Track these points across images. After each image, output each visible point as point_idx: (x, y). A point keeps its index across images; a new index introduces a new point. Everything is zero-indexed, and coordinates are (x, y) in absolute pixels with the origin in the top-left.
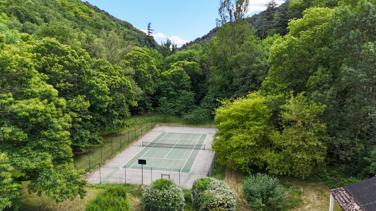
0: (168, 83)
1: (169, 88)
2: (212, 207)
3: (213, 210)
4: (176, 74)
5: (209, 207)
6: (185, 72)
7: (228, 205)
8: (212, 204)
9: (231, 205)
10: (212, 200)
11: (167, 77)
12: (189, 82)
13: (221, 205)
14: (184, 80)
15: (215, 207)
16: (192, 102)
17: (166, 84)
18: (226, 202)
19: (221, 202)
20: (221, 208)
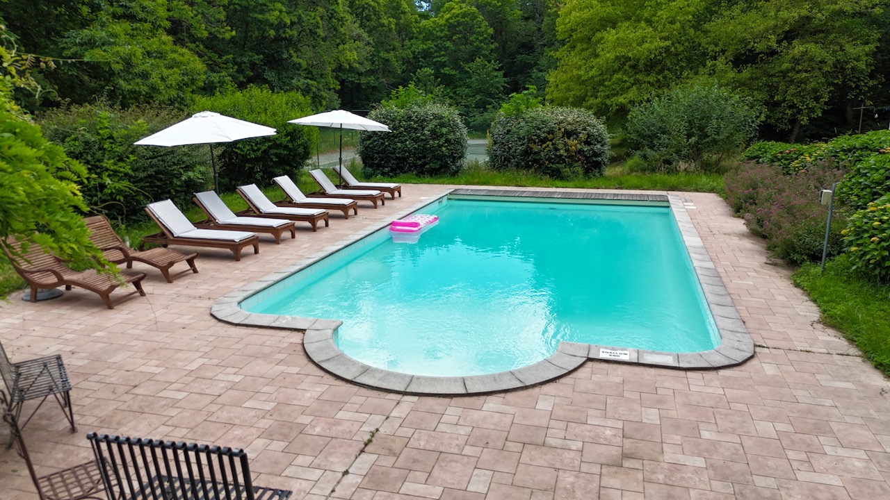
0: (436, 46)
1: (439, 59)
2: (543, 141)
3: (547, 149)
4: (458, 21)
5: (535, 143)
6: (481, 16)
7: (589, 136)
8: (544, 132)
9: (599, 139)
10: (543, 122)
11: (435, 32)
12: (492, 43)
13: (568, 134)
14: (477, 39)
15: (551, 140)
16: (497, 88)
17: (432, 48)
18: (585, 130)
19: (569, 127)
20: (570, 142)
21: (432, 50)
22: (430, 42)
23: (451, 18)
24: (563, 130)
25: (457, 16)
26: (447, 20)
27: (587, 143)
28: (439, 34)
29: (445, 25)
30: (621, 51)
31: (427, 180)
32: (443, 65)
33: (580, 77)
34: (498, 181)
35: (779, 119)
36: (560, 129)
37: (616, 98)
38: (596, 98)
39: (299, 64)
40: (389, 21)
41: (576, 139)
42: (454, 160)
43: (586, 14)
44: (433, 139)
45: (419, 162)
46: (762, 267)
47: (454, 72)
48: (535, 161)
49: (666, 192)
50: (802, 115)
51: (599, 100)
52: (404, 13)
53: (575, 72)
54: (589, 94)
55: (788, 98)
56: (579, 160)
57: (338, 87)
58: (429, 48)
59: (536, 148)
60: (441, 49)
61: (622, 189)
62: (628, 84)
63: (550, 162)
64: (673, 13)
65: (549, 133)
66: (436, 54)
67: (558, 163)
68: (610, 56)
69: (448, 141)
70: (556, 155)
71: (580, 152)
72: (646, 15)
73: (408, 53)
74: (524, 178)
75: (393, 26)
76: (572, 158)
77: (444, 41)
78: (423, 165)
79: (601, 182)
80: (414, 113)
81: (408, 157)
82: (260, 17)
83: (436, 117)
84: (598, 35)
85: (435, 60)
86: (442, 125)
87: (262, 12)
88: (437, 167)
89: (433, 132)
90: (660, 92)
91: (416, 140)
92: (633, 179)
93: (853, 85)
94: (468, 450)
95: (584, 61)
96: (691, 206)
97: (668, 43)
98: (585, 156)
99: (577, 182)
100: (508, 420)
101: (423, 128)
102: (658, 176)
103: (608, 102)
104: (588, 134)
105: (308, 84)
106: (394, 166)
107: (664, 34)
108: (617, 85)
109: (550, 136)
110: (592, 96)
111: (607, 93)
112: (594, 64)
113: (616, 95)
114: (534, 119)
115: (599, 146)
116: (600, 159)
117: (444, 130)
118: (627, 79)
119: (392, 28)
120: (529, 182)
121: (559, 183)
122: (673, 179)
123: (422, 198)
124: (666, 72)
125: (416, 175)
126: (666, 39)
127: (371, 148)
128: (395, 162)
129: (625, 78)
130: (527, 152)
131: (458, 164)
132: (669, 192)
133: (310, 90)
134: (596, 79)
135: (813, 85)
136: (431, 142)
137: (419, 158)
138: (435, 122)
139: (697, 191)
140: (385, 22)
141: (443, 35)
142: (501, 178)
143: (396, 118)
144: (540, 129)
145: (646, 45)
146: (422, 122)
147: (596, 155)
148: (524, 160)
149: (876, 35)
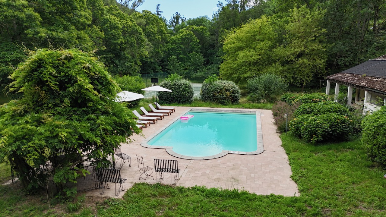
0: (177, 46)
1: (178, 52)
2: (219, 92)
3: (220, 95)
4: (185, 37)
5: (216, 93)
6: (194, 35)
7: (233, 91)
8: (219, 90)
9: (237, 92)
10: (219, 86)
11: (176, 41)
12: (199, 45)
13: (227, 90)
14: (193, 44)
15: (221, 92)
16: (201, 63)
17: (175, 47)
18: (232, 89)
19: (227, 88)
20: (227, 93)
21: (175, 48)
22: (174, 45)
23: (183, 36)
24: (225, 89)
25: (185, 35)
26: (181, 36)
27: (233, 93)
28: (178, 42)
29: (180, 39)
30: (244, 59)
31: (182, 105)
32: (180, 54)
33: (231, 67)
34: (205, 106)
35: (297, 83)
36: (224, 89)
37: (243, 75)
38: (237, 74)
39: (128, 57)
40: (159, 37)
41: (229, 92)
42: (190, 98)
43: (233, 45)
44: (183, 92)
45: (178, 99)
46: (274, 133)
47: (184, 57)
48: (216, 99)
49: (256, 110)
50: (304, 82)
51: (238, 75)
52: (164, 33)
53: (229, 65)
54: (234, 73)
55: (299, 76)
56: (230, 98)
57: (141, 65)
58: (174, 47)
59: (217, 95)
60: (179, 47)
61: (243, 108)
62: (247, 70)
63: (221, 99)
64: (262, 46)
65: (220, 90)
66: (177, 50)
67: (223, 99)
68: (241, 61)
69: (188, 92)
70: (223, 97)
71: (230, 96)
72: (253, 46)
73: (165, 49)
74: (213, 105)
75: (160, 39)
76: (228, 98)
77: (180, 45)
78: (180, 100)
79: (237, 106)
80: (177, 83)
81: (175, 97)
82: (115, 41)
83: (184, 84)
84: (237, 53)
85: (177, 52)
86: (186, 87)
87: (115, 39)
88: (185, 101)
89: (183, 89)
90: (258, 73)
91: (177, 92)
92: (247, 105)
93: (320, 72)
94: (205, 168)
95: (233, 61)
96: (262, 115)
97: (260, 57)
98: (232, 97)
99: (229, 106)
100: (212, 163)
101: (180, 88)
102: (255, 104)
103: (241, 76)
104: (233, 90)
105: (131, 65)
106: (170, 100)
107: (259, 54)
108: (243, 70)
109: (221, 91)
110: (235, 73)
111: (240, 73)
112: (236, 62)
113: (243, 74)
114: (216, 85)
115: (236, 94)
116: (237, 98)
117: (187, 89)
118: (247, 68)
119: (160, 40)
120: (214, 106)
121: (224, 106)
122: (259, 105)
123: (182, 112)
124: (260, 66)
125: (178, 103)
126: (260, 55)
127: (162, 94)
128: (170, 99)
129: (246, 68)
130: (214, 96)
131: (191, 100)
132: (258, 110)
133: (132, 67)
134: (236, 68)
135: (306, 72)
136: (183, 93)
137: (179, 98)
138: (184, 86)
139: (266, 109)
140: (157, 37)
141: (180, 42)
142: (206, 105)
143: (171, 85)
144: (218, 89)
145: (253, 57)
146: (180, 86)
147: (236, 97)
148: (213, 98)
149: (326, 56)
